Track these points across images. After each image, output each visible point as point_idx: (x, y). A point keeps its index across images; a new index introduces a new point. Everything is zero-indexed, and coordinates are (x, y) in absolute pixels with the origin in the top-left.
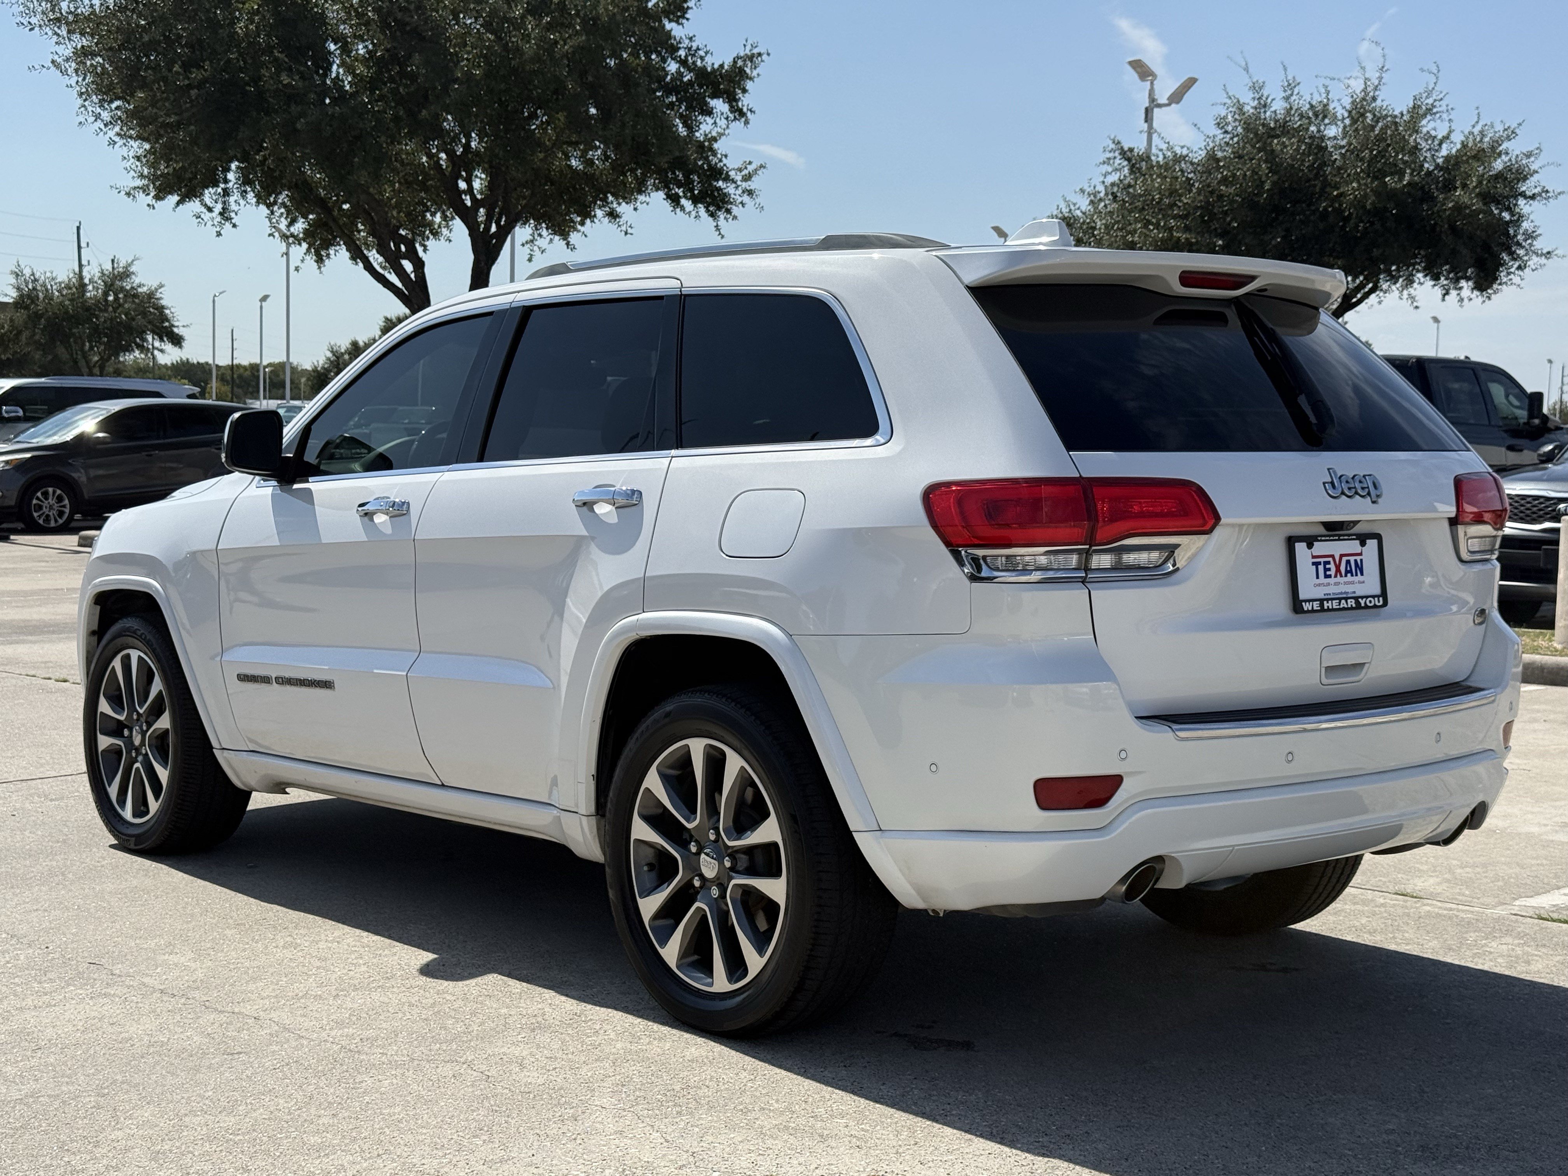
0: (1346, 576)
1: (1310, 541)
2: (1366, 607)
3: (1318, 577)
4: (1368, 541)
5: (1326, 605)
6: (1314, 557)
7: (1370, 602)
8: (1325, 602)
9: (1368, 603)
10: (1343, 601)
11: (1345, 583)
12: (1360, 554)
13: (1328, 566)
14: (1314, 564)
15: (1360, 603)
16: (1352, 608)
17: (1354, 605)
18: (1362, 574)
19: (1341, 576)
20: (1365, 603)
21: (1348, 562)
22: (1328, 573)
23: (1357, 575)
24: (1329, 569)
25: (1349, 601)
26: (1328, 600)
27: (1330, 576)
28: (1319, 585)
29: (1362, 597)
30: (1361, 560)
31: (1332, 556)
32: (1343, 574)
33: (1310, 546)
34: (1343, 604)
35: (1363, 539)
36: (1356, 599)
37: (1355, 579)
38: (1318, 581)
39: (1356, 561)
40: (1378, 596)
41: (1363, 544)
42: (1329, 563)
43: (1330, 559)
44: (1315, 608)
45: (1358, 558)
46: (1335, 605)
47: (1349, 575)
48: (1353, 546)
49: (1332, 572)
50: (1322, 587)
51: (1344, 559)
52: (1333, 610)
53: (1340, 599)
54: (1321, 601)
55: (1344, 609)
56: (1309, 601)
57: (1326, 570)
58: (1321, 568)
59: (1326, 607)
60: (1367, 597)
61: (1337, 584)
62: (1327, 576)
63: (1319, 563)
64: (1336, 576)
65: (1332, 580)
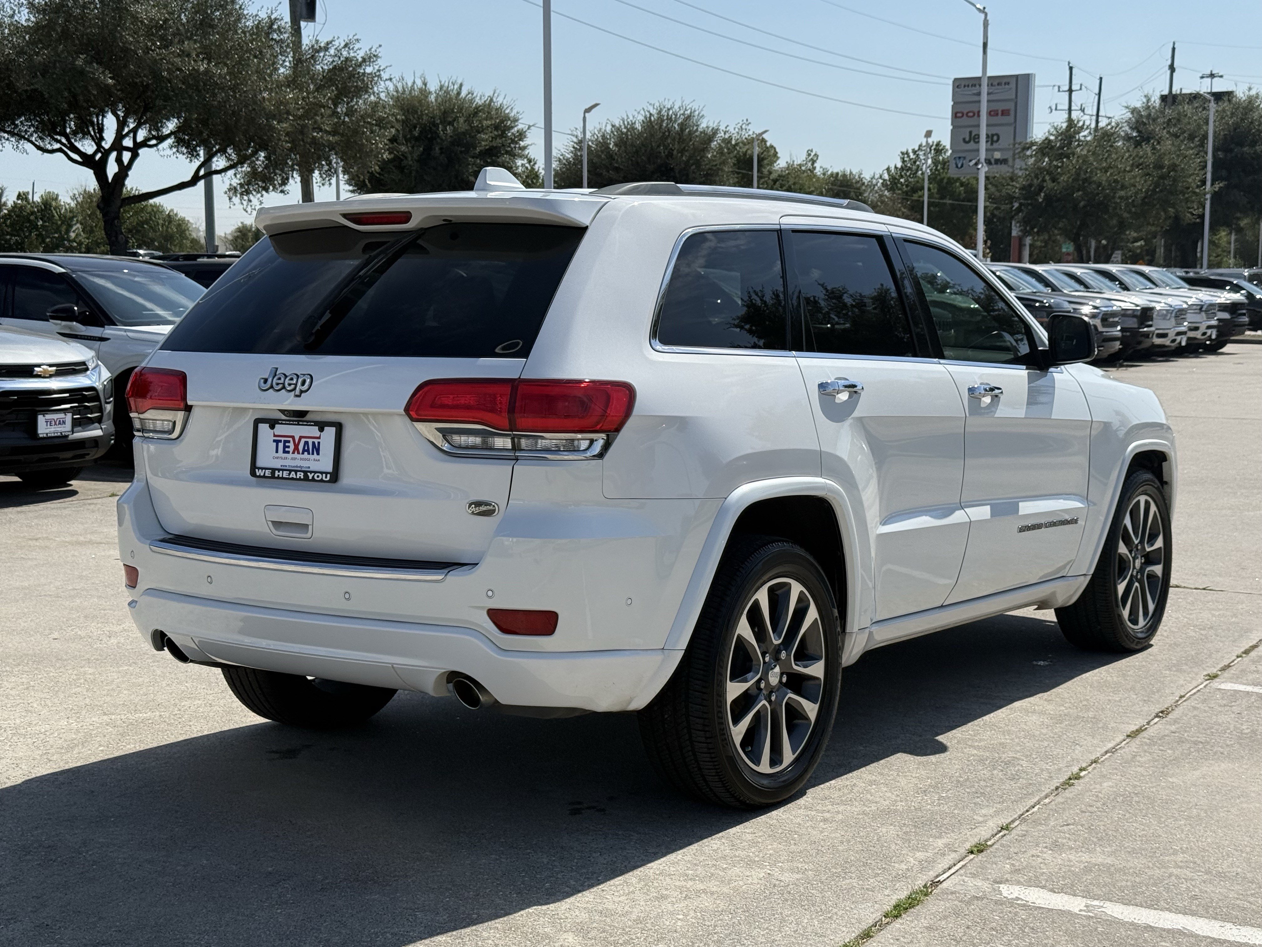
0: (303, 453)
1: (273, 423)
2: (313, 480)
3: (277, 452)
4: (326, 428)
5: (277, 473)
6: (275, 436)
7: (318, 477)
8: (277, 472)
9: (316, 477)
10: (293, 473)
11: (301, 459)
12: (319, 438)
13: (287, 444)
14: (274, 441)
15: (308, 477)
16: (300, 479)
17: (302, 477)
18: (318, 454)
19: (298, 453)
20: (313, 477)
21: (306, 443)
22: (287, 449)
23: (313, 454)
24: (289, 447)
25: (298, 473)
26: (279, 470)
27: (288, 452)
28: (277, 458)
29: (311, 472)
30: (319, 443)
31: (293, 437)
32: (301, 452)
33: (272, 427)
34: (293, 475)
35: (322, 425)
36: (305, 473)
37: (311, 457)
38: (277, 455)
39: (313, 443)
40: (326, 473)
41: (321, 430)
42: (289, 442)
43: (291, 439)
44: (266, 475)
45: (316, 441)
46: (285, 474)
47: (306, 453)
48: (314, 431)
49: (291, 449)
50: (279, 460)
51: (303, 440)
52: (283, 478)
53: (290, 471)
54: (273, 470)
55: (292, 479)
56: (262, 469)
57: (285, 447)
58: (281, 445)
59: (276, 476)
60: (315, 472)
61: (292, 459)
62: (285, 452)
63: (280, 441)
64: (293, 453)
65: (290, 456)
